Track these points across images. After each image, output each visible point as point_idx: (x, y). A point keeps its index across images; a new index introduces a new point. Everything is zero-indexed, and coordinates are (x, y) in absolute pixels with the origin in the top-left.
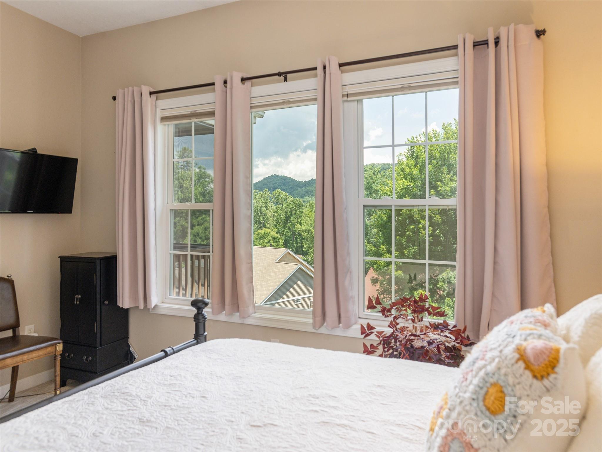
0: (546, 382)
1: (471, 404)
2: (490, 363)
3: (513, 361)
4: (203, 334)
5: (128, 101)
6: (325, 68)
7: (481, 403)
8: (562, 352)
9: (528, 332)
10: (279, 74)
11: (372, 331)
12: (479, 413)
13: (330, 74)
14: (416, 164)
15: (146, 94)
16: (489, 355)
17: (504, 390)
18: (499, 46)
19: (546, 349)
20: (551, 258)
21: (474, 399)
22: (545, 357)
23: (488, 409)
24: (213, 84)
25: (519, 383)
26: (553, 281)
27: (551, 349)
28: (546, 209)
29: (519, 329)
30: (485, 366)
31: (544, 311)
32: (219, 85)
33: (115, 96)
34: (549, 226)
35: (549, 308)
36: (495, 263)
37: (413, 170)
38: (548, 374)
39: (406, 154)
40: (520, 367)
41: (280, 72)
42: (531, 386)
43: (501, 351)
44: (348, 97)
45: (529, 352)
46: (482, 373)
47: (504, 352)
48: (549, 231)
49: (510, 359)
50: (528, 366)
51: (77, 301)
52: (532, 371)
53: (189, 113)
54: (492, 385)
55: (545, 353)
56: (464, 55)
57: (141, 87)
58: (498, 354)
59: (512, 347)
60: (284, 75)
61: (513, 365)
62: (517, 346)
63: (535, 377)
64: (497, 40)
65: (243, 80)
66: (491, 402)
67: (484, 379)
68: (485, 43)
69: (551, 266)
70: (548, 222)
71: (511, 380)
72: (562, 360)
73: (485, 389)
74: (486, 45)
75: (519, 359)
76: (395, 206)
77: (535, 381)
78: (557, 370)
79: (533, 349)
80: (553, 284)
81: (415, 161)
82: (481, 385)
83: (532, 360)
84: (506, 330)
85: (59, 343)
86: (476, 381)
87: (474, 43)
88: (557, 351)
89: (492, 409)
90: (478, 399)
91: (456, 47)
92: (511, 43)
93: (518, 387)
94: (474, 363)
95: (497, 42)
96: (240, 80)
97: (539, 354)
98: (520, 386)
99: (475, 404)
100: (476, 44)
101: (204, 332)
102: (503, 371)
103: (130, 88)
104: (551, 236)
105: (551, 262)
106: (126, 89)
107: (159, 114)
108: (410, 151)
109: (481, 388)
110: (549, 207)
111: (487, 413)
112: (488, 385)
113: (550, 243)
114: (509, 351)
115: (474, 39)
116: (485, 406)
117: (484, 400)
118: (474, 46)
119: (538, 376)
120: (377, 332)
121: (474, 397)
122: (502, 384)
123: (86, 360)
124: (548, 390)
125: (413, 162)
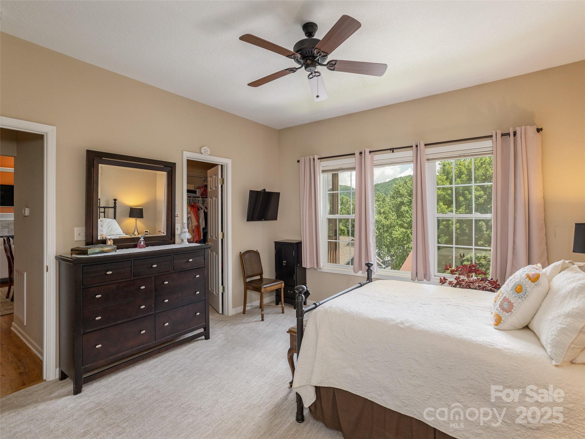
0: (536, 283)
1: (510, 291)
2: (517, 279)
3: (525, 278)
4: (371, 278)
5: (307, 163)
6: (417, 146)
7: (514, 291)
8: (541, 274)
9: (530, 270)
10: (390, 149)
11: (446, 281)
12: (513, 293)
13: (420, 150)
14: (447, 179)
15: (316, 159)
16: (516, 277)
17: (522, 286)
18: (516, 137)
19: (536, 274)
20: (546, 246)
21: (511, 290)
22: (536, 276)
23: (517, 292)
24: (354, 154)
25: (527, 284)
26: (547, 259)
27: (538, 274)
28: (543, 221)
29: (527, 270)
30: (515, 280)
31: (537, 266)
32: (357, 154)
33: (299, 160)
34: (545, 230)
35: (539, 265)
36: (514, 248)
37: (444, 183)
38: (536, 281)
39: (439, 171)
40: (527, 279)
41: (391, 148)
42: (531, 284)
43: (521, 276)
44: (428, 161)
45: (531, 275)
46: (514, 282)
47: (522, 276)
48: (545, 232)
49: (524, 278)
50: (530, 279)
51: (284, 264)
52: (531, 280)
53: (338, 168)
54: (518, 285)
55: (535, 275)
56: (496, 141)
57: (314, 156)
58: (520, 276)
59: (524, 274)
60: (392, 150)
61: (525, 279)
62: (526, 274)
63: (532, 282)
64: (515, 133)
65: (370, 152)
66: (517, 290)
67: (515, 284)
68: (508, 134)
69: (546, 250)
70: (544, 228)
71: (524, 283)
72: (541, 276)
73: (515, 287)
74: (509, 136)
75: (527, 277)
76: (455, 217)
77: (532, 283)
78: (539, 279)
79: (532, 274)
80: (547, 260)
81: (446, 176)
82: (514, 285)
83: (531, 277)
84: (522, 271)
85: (283, 283)
86: (512, 285)
87: (502, 134)
88: (539, 274)
89: (518, 291)
90: (513, 289)
91: (491, 136)
92: (523, 136)
93: (526, 285)
94: (511, 280)
95: (515, 134)
96: (369, 152)
97: (534, 275)
98: (527, 285)
99: (512, 291)
100: (503, 135)
101: (371, 277)
102: (521, 281)
103: (308, 157)
104: (546, 235)
105: (546, 248)
106: (306, 157)
107: (321, 169)
108: (442, 169)
109: (514, 286)
110: (545, 220)
111: (516, 293)
112: (517, 285)
113: (545, 238)
114: (524, 275)
115: (502, 132)
116: (516, 291)
117: (515, 290)
118: (502, 136)
119: (534, 281)
120: (449, 282)
121: (512, 289)
122: (521, 284)
123: (290, 292)
124: (536, 285)
125: (445, 177)
